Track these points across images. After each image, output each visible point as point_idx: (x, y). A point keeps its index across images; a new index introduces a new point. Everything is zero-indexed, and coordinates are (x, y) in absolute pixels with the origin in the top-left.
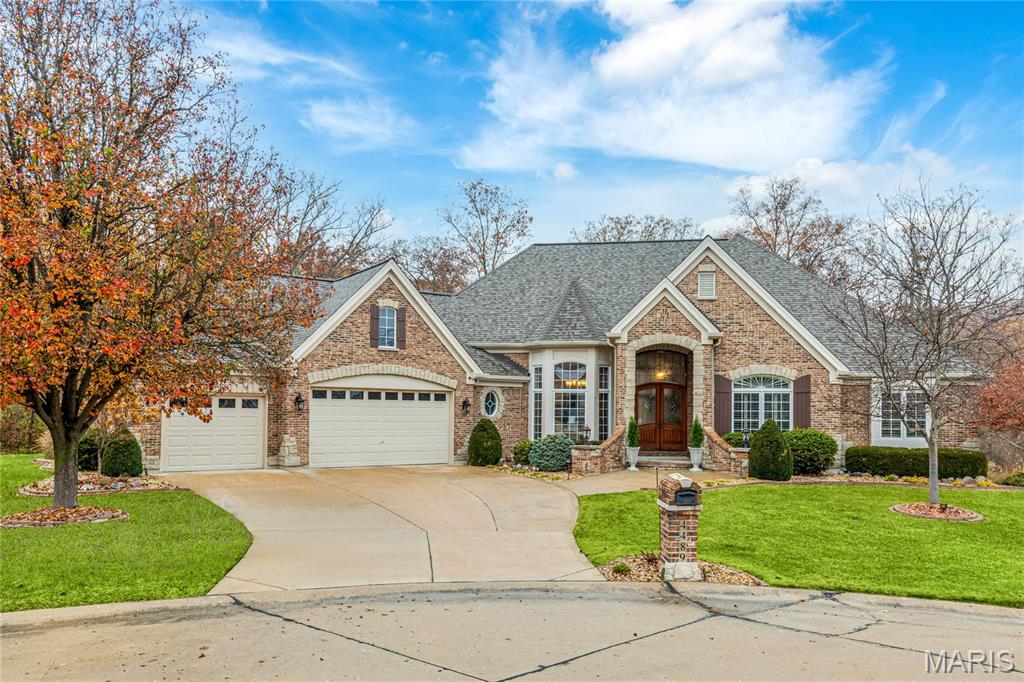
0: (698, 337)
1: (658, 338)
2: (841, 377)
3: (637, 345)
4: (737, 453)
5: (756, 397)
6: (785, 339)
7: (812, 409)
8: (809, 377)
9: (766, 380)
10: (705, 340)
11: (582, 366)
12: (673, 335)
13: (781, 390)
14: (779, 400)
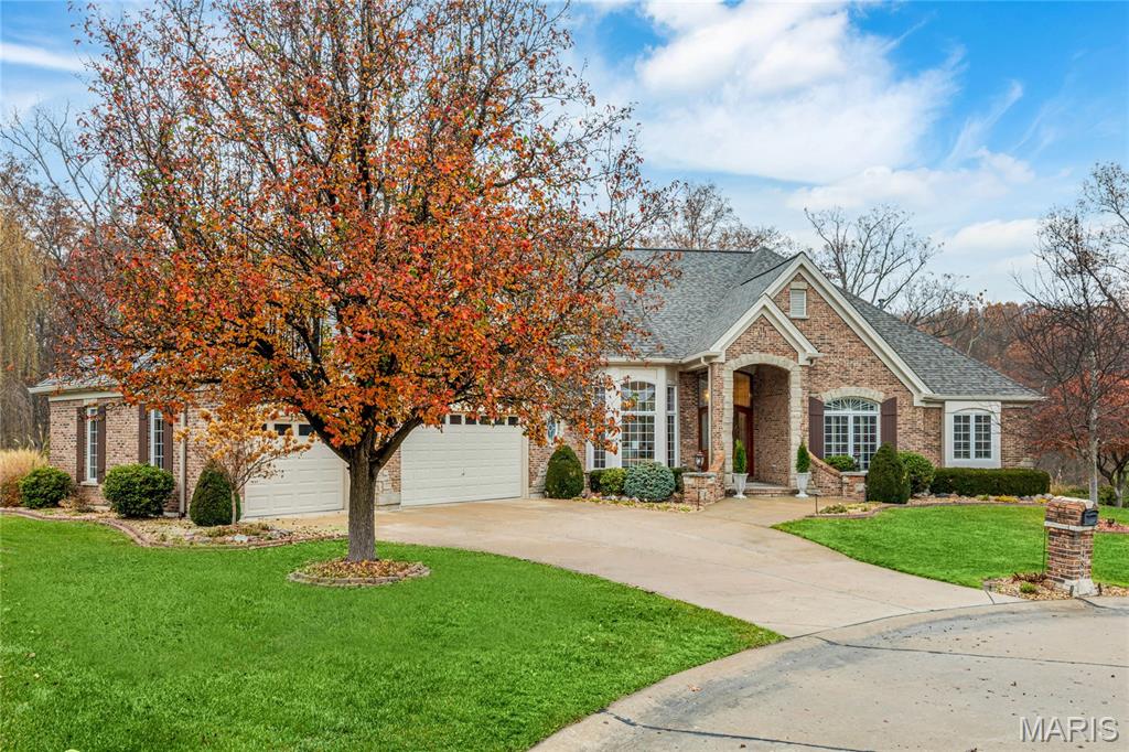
0: (796, 357)
1: (757, 358)
2: (927, 400)
3: (735, 364)
4: (851, 477)
5: (845, 419)
6: (873, 361)
7: (899, 431)
8: (895, 399)
9: (855, 402)
10: (802, 360)
11: (651, 386)
12: (771, 355)
13: (868, 413)
14: (866, 422)
